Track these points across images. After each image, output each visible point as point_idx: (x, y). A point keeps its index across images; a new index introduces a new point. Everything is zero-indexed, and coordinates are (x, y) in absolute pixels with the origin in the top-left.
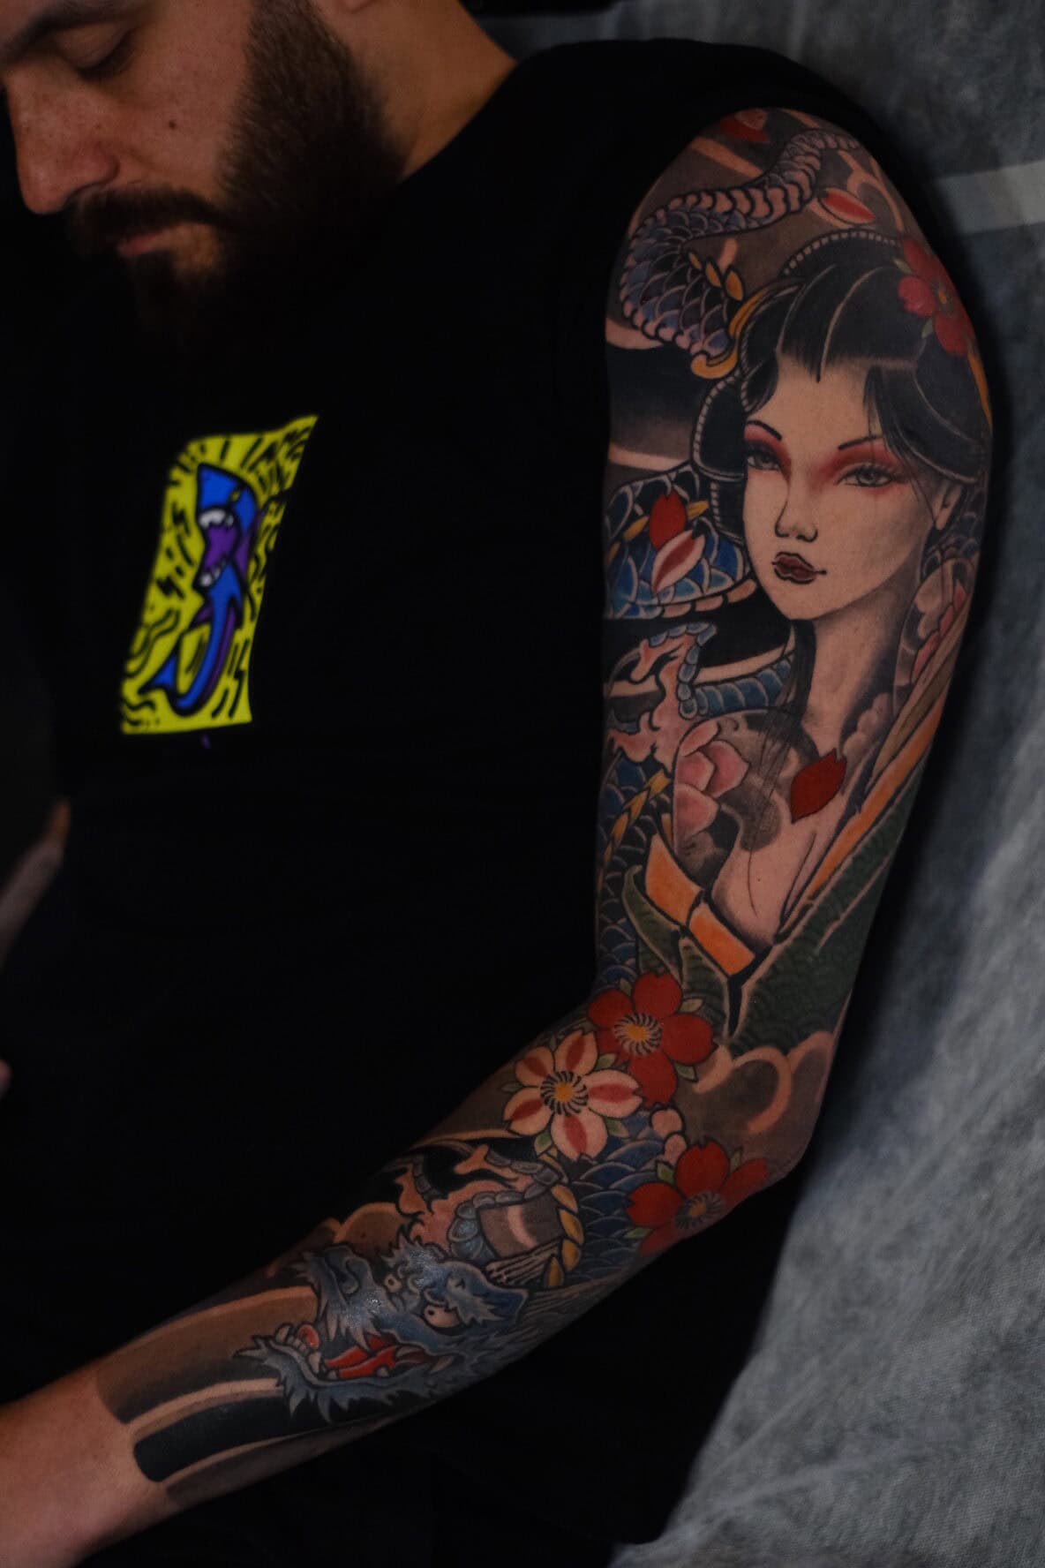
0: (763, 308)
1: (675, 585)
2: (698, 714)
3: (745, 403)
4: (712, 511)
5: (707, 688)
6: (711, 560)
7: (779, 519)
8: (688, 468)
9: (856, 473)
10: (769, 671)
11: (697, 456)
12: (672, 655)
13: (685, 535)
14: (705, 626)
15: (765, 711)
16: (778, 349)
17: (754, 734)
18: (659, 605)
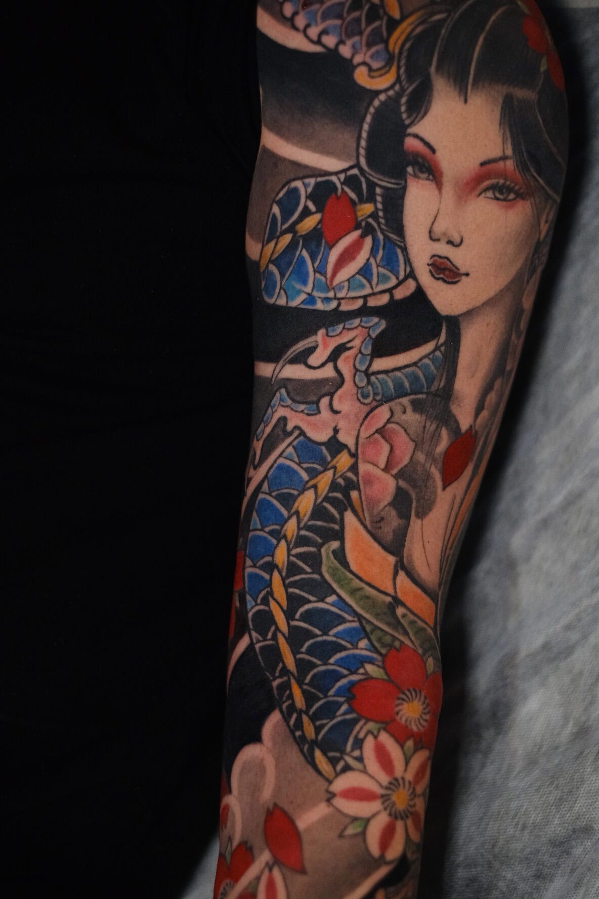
0: (419, 30)
1: (348, 280)
2: (374, 399)
3: (404, 116)
4: (377, 213)
5: (379, 376)
6: (379, 259)
7: (433, 224)
8: (355, 171)
9: (492, 188)
10: (426, 361)
11: (363, 161)
12: (349, 345)
13: (356, 234)
14: (376, 320)
15: (424, 396)
16: (433, 69)
17: (417, 417)
18: (335, 298)
